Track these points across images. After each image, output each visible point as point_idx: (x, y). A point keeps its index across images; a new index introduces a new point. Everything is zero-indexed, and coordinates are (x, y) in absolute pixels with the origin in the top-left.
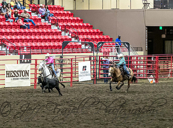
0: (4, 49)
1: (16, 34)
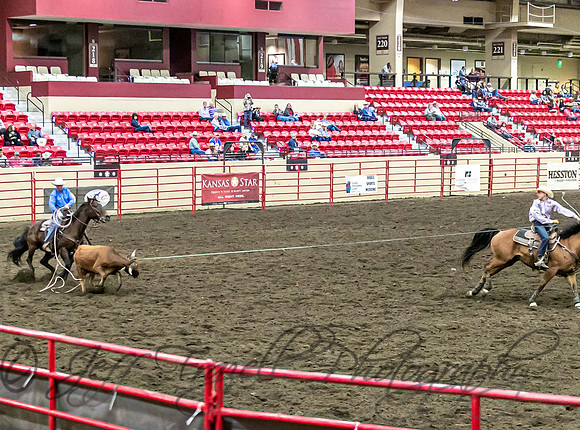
0: (546, 145)
1: (562, 127)
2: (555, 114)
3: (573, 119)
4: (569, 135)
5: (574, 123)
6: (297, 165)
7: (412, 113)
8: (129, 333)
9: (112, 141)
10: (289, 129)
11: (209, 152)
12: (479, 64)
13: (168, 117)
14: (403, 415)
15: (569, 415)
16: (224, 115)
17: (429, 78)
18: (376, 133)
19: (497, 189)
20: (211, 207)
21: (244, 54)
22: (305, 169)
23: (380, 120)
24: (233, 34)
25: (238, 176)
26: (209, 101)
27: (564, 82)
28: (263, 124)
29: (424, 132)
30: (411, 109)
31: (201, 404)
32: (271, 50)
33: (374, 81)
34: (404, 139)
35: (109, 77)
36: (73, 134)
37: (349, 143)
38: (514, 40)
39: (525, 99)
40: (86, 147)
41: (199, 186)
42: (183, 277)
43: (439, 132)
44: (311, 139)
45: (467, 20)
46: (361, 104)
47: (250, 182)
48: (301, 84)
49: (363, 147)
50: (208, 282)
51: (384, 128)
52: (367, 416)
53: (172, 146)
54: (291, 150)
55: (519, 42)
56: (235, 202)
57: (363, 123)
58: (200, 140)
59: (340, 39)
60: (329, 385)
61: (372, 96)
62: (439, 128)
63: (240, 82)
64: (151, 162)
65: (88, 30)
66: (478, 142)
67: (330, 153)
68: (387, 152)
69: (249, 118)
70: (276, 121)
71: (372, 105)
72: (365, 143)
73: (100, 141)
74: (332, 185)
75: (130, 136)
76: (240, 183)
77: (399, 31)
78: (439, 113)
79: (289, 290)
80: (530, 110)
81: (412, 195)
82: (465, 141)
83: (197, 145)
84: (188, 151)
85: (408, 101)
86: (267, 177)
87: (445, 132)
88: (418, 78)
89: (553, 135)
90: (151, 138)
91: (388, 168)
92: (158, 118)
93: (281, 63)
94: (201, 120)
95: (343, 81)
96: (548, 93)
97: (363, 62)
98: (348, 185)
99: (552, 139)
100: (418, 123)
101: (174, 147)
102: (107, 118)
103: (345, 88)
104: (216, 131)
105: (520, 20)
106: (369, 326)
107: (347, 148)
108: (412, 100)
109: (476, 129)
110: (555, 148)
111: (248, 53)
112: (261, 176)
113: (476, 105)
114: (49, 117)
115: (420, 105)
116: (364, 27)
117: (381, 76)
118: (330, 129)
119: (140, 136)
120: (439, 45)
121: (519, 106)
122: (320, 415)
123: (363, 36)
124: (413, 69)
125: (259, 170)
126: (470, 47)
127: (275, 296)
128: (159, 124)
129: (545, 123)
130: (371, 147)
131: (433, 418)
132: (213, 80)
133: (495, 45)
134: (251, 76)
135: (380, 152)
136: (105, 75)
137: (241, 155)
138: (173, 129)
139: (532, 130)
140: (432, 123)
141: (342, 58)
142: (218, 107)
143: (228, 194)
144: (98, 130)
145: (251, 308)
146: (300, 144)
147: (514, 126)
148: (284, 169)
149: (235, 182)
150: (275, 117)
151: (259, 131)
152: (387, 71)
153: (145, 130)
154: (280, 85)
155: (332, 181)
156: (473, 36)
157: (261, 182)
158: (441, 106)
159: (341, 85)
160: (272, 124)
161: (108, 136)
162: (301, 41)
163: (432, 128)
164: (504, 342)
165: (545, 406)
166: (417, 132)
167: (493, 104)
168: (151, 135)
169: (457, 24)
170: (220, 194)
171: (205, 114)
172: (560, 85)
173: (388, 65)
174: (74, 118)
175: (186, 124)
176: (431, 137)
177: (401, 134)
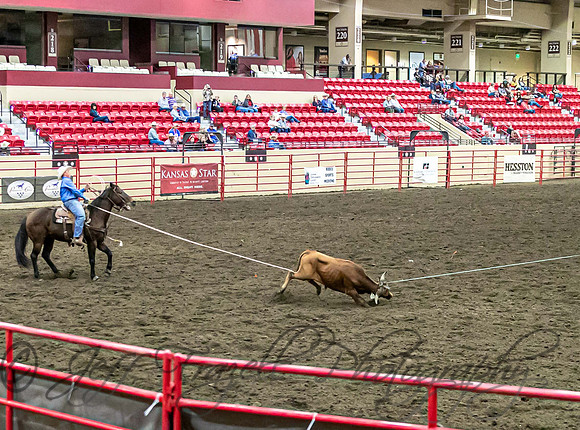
2: (513, 107)
3: (530, 112)
4: (526, 127)
5: (531, 116)
6: (256, 156)
7: (370, 105)
8: (87, 324)
9: (70, 131)
10: (248, 120)
11: (168, 142)
12: (437, 57)
13: (127, 107)
14: (360, 406)
15: (524, 405)
16: (183, 105)
17: (388, 70)
18: (335, 124)
19: (455, 181)
20: (170, 198)
21: (204, 44)
22: (264, 160)
23: (339, 112)
24: (191, 25)
25: (198, 166)
26: (169, 92)
27: (521, 75)
28: (223, 115)
29: (383, 124)
30: (369, 100)
31: (159, 395)
32: (231, 41)
33: (334, 72)
34: (363, 130)
35: (68, 67)
36: (31, 124)
37: (308, 134)
38: (472, 33)
39: (483, 91)
40: (43, 136)
41: (158, 176)
42: (142, 268)
43: (397, 124)
44: (270, 131)
45: (426, 13)
46: (320, 96)
47: (209, 173)
48: (260, 75)
49: (322, 139)
50: (167, 273)
51: (343, 119)
52: (324, 407)
53: (131, 137)
54: (250, 141)
55: (478, 35)
56: (194, 193)
57: (322, 115)
58: (159, 131)
59: (299, 31)
60: (287, 376)
61: (332, 88)
62: (397, 120)
63: (199, 73)
64: (110, 152)
65: (47, 19)
66: (436, 134)
67: (289, 144)
68: (346, 144)
69: (209, 109)
70: (235, 111)
71: (331, 97)
72: (324, 134)
73: (58, 131)
74: (290, 176)
75: (89, 126)
76: (199, 174)
77: (359, 23)
78: (398, 106)
79: (249, 281)
80: (487, 102)
81: (370, 187)
82: (423, 134)
83: (157, 136)
84: (147, 141)
85: (367, 93)
86: (227, 167)
87: (404, 124)
88: (377, 70)
89: (511, 128)
90: (110, 129)
91: (346, 159)
92: (117, 108)
93: (241, 54)
94: (160, 110)
95: (302, 72)
96: (506, 86)
97: (322, 54)
98: (307, 176)
99: (509, 131)
100: (377, 115)
101: (133, 137)
102: (66, 108)
103: (305, 80)
104: (175, 122)
105: (478, 13)
106: (328, 318)
107: (306, 139)
108: (371, 92)
109: (434, 121)
110: (512, 140)
111: (207, 44)
112: (220, 166)
113: (434, 97)
114: (8, 106)
115: (379, 97)
116: (323, 18)
117: (340, 67)
118: (289, 120)
119: (99, 126)
120: (399, 38)
121: (477, 99)
122: (278, 405)
123: (322, 28)
124: (372, 61)
125: (218, 161)
126: (428, 40)
127: (234, 287)
128: (118, 115)
129: (503, 115)
130: (330, 139)
131: (390, 408)
132: (172, 70)
133: (453, 37)
134: (211, 66)
135: (338, 144)
136: (64, 64)
137: (200, 146)
138: (132, 120)
139: (490, 122)
140: (391, 115)
141: (301, 49)
142: (178, 98)
143: (186, 185)
144: (57, 119)
145: (210, 299)
146: (259, 135)
147: (472, 119)
148: (243, 160)
149: (194, 172)
150: (234, 108)
151: (219, 122)
152: (346, 62)
153: (103, 120)
154: (240, 76)
155: (291, 172)
156: (432, 27)
157: (220, 173)
158: (400, 98)
159: (300, 76)
160: (232, 115)
161: (67, 126)
162: (261, 32)
163: (391, 120)
164: (461, 334)
165: (500, 397)
166: (375, 124)
167: (451, 97)
168: (110, 125)
169: (416, 16)
170: (179, 185)
171: (164, 104)
172: (517, 78)
173: (347, 57)
174: (32, 107)
175: (144, 114)
176: (390, 129)
177: (359, 125)
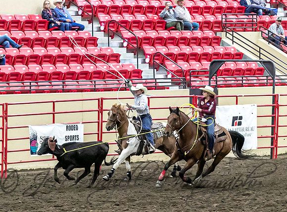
18: (81, 51)
19: (285, 145)
30: (139, 9)
51: (94, 41)
62: (187, 42)
67: (2, 86)
74: (5, 140)
91: (101, 110)
98: (33, 140)
109: (250, 44)
130: (73, 75)
155: (5, 134)
176: (175, 58)
177: (123, 52)
